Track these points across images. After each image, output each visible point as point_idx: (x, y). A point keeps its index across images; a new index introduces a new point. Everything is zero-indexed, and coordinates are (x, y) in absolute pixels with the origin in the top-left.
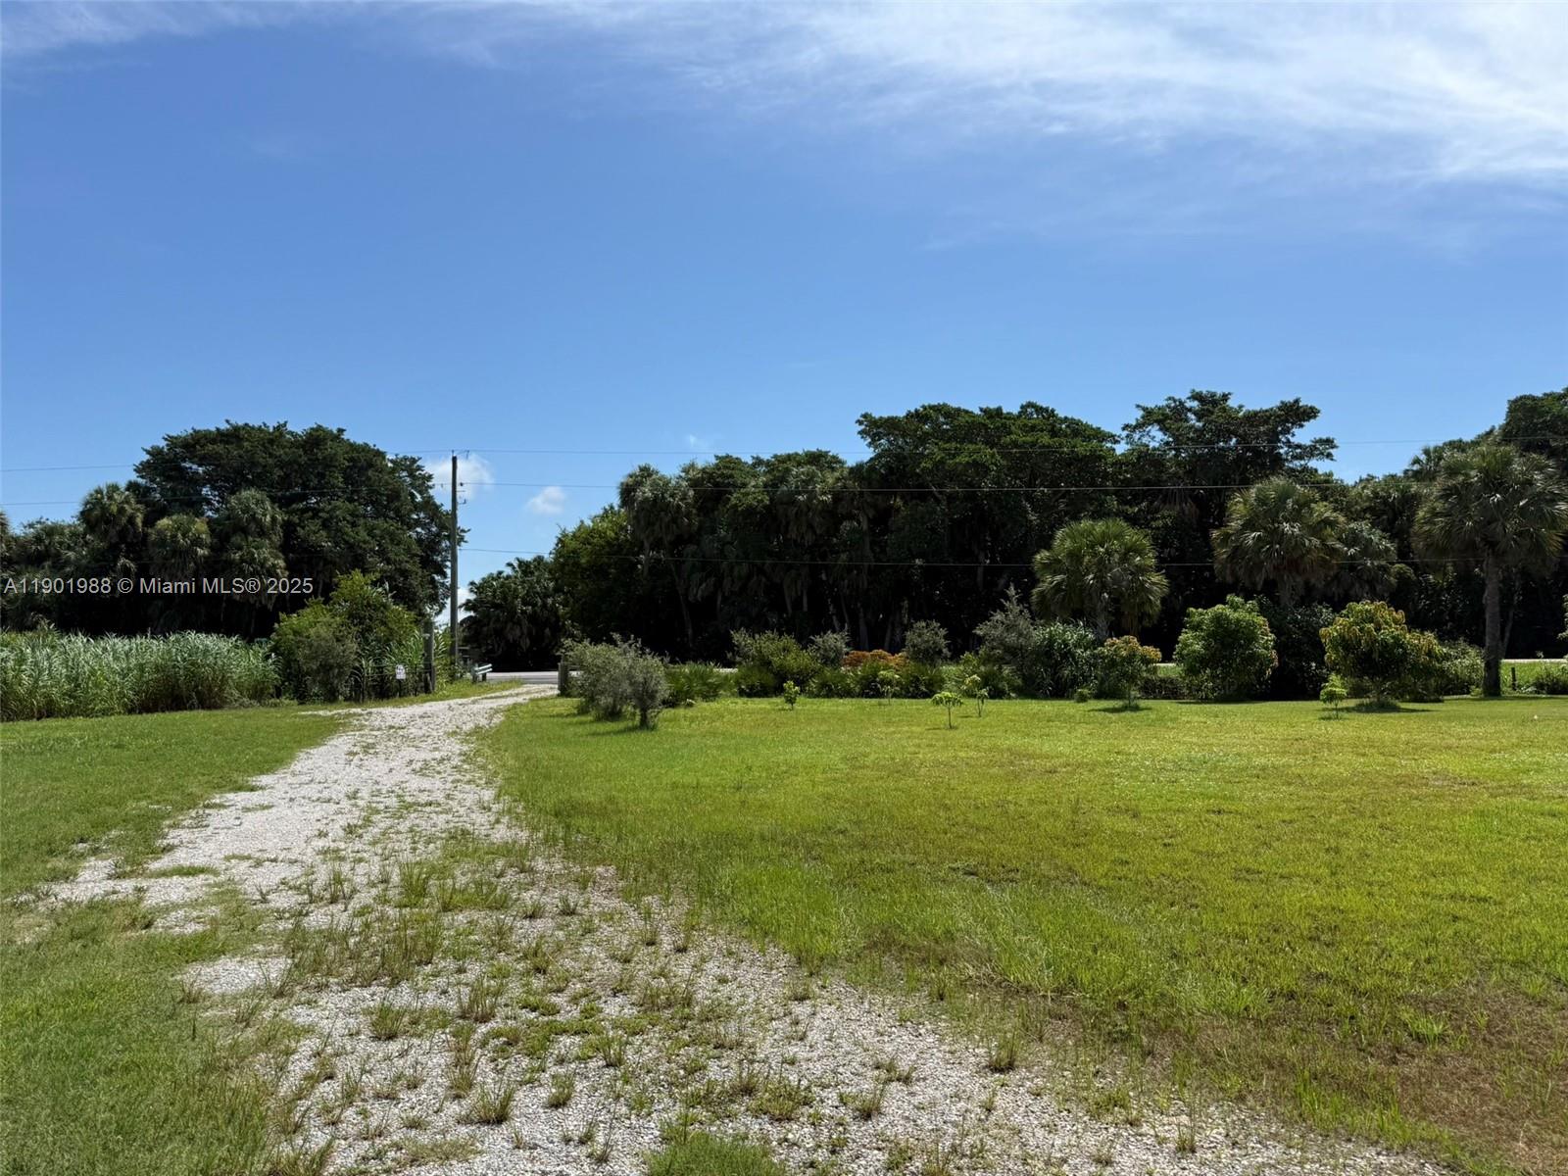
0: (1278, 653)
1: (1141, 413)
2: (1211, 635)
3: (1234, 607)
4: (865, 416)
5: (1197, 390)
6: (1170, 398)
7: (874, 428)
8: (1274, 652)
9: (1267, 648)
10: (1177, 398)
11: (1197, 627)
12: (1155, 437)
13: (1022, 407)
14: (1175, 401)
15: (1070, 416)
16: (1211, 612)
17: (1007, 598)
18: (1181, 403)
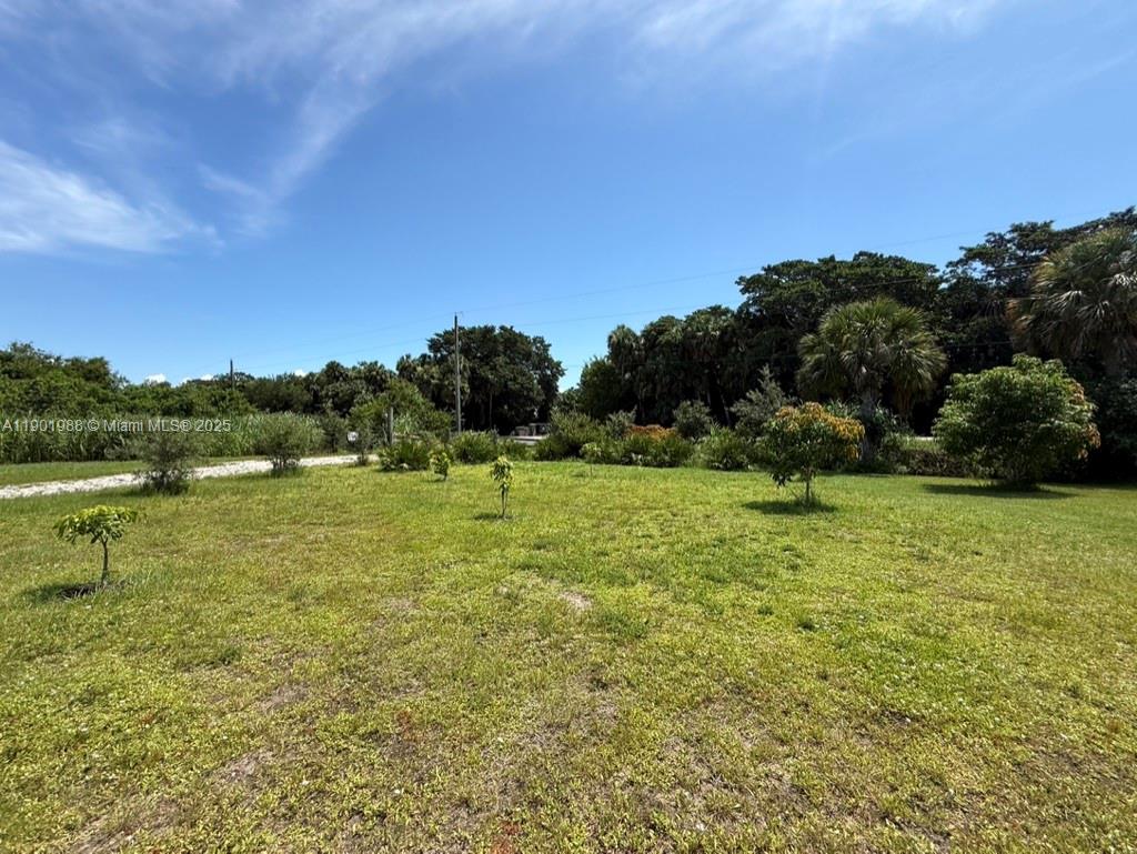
0: (1100, 428)
1: (964, 252)
2: (986, 406)
3: (1023, 370)
4: (741, 279)
5: (1017, 223)
6: (990, 234)
7: (749, 284)
8: (1092, 427)
9: (1079, 422)
10: (996, 232)
11: (964, 396)
12: (978, 270)
13: (856, 256)
14: (994, 235)
15: (893, 255)
16: (986, 375)
17: (762, 377)
18: (1001, 237)
